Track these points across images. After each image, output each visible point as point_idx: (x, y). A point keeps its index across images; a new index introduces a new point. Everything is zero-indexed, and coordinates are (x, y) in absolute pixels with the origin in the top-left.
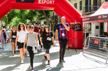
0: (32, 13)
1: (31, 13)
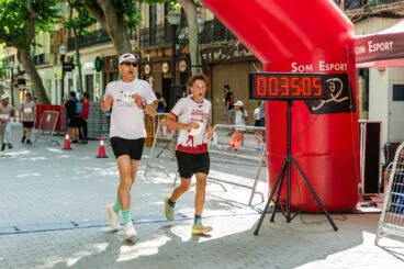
0: (29, 7)
1: (24, 9)
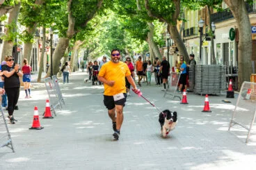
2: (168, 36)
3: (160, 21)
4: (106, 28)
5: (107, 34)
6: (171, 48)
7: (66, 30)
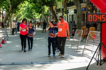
2: (50, 12)
3: (47, 6)
4: (25, 8)
5: (25, 11)
6: (51, 17)
7: (9, 9)
